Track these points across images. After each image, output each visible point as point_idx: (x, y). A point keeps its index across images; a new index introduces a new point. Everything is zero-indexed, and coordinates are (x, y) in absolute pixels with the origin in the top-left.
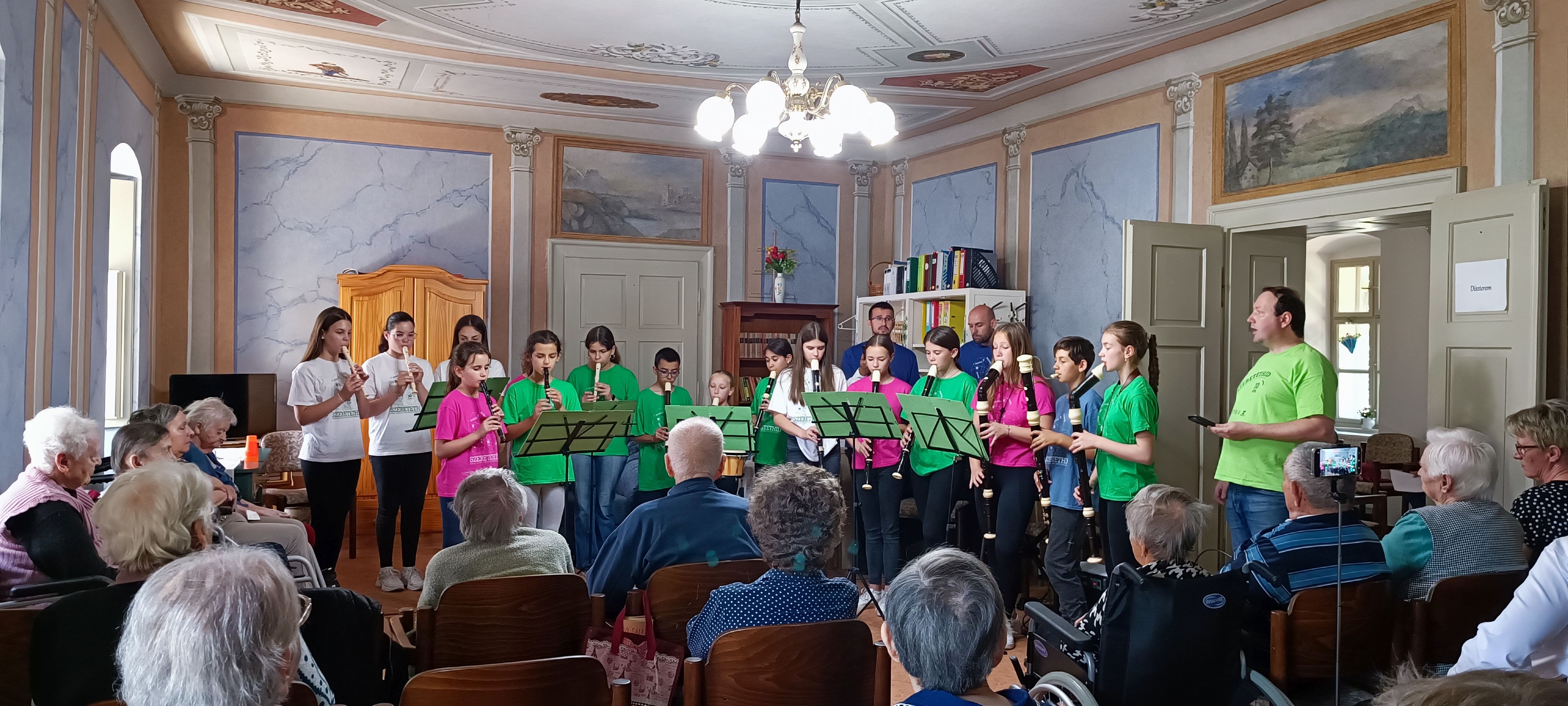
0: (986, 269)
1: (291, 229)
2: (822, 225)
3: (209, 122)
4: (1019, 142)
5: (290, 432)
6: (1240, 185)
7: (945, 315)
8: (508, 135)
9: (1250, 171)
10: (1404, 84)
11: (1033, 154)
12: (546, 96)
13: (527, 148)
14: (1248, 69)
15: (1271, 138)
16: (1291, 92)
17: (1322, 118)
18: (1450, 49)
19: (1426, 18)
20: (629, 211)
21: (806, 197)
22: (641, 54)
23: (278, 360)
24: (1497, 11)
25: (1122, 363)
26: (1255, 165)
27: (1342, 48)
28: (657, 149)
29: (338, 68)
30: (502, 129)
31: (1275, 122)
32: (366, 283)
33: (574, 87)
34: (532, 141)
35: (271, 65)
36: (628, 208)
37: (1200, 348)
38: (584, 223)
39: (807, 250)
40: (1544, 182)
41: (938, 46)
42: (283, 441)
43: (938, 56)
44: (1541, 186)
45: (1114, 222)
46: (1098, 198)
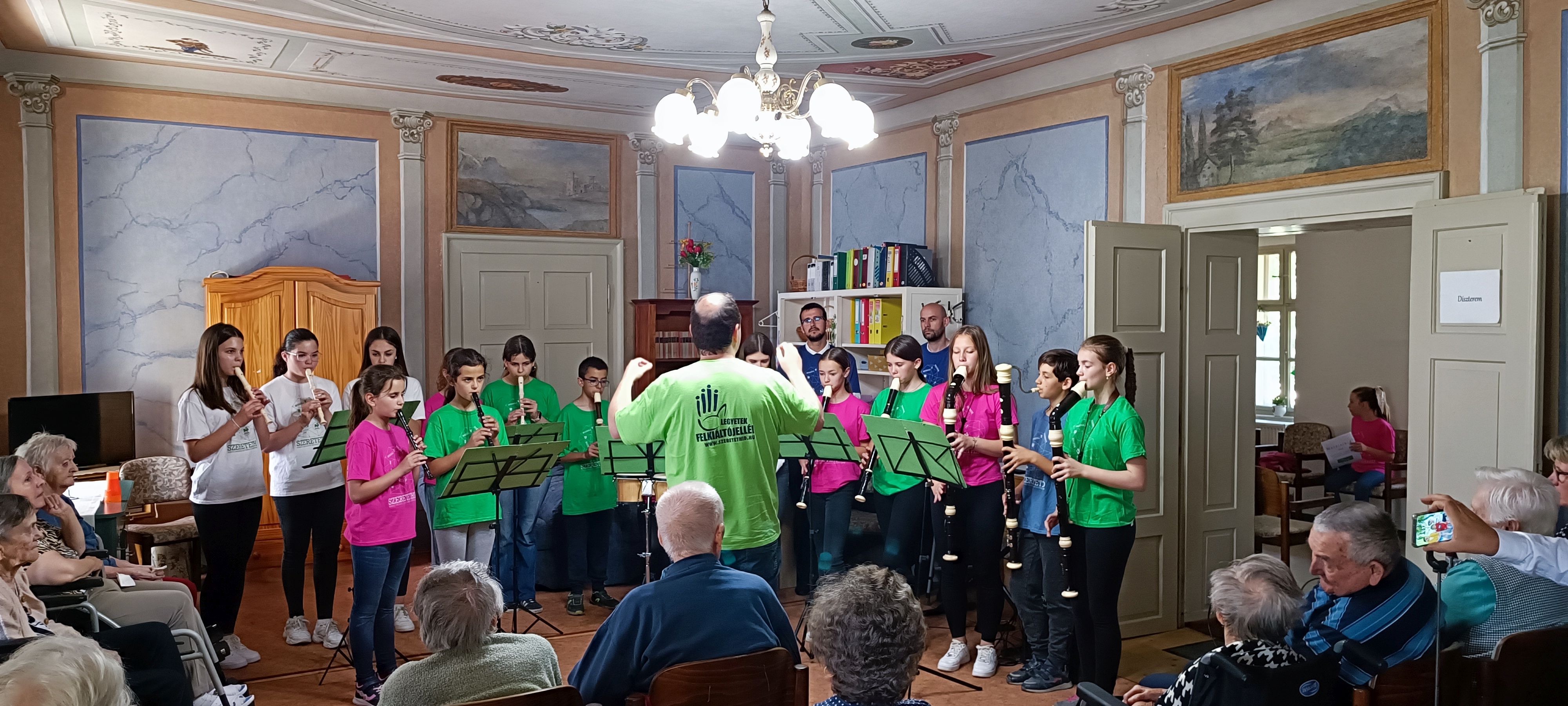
0: (922, 266)
1: (146, 226)
2: (737, 215)
3: (45, 104)
4: (953, 131)
5: (154, 459)
6: (1198, 183)
7: (877, 313)
8: (395, 120)
9: (1209, 168)
10: (1379, 83)
11: (967, 144)
12: (442, 78)
13: (418, 133)
14: (1207, 62)
15: (1232, 135)
16: (1253, 87)
17: (1289, 116)
18: (1431, 48)
19: (1403, 15)
20: (531, 202)
21: (720, 185)
22: (560, 36)
23: (134, 375)
24: (1483, 10)
25: (1103, 381)
26: (1214, 163)
27: (1310, 43)
28: (560, 134)
29: (201, 44)
30: (389, 113)
31: (1236, 119)
32: (238, 288)
33: (477, 69)
34: (422, 125)
35: (120, 40)
36: (529, 199)
37: (1160, 354)
38: (483, 215)
39: (721, 241)
40: (1542, 191)
41: (889, 32)
42: (145, 469)
43: (884, 43)
44: (1540, 196)
45: (1058, 218)
46: (1040, 192)
